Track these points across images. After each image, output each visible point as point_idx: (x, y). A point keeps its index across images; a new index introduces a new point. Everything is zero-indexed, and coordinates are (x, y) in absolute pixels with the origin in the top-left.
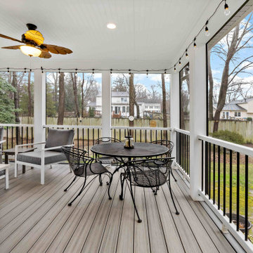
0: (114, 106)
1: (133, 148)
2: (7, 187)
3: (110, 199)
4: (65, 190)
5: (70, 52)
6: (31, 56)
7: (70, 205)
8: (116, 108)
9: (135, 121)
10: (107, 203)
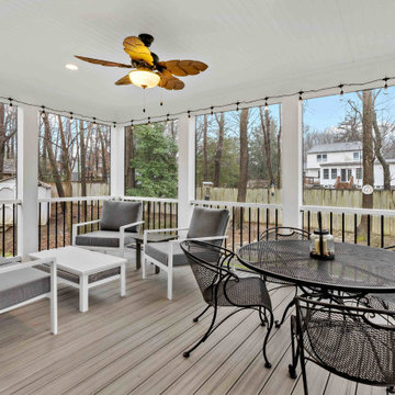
0: (339, 169)
1: (331, 258)
2: (123, 294)
3: (268, 366)
4: (196, 320)
5: (204, 67)
6: (144, 87)
7: (187, 355)
8: (343, 171)
9: (375, 196)
10: (256, 374)
